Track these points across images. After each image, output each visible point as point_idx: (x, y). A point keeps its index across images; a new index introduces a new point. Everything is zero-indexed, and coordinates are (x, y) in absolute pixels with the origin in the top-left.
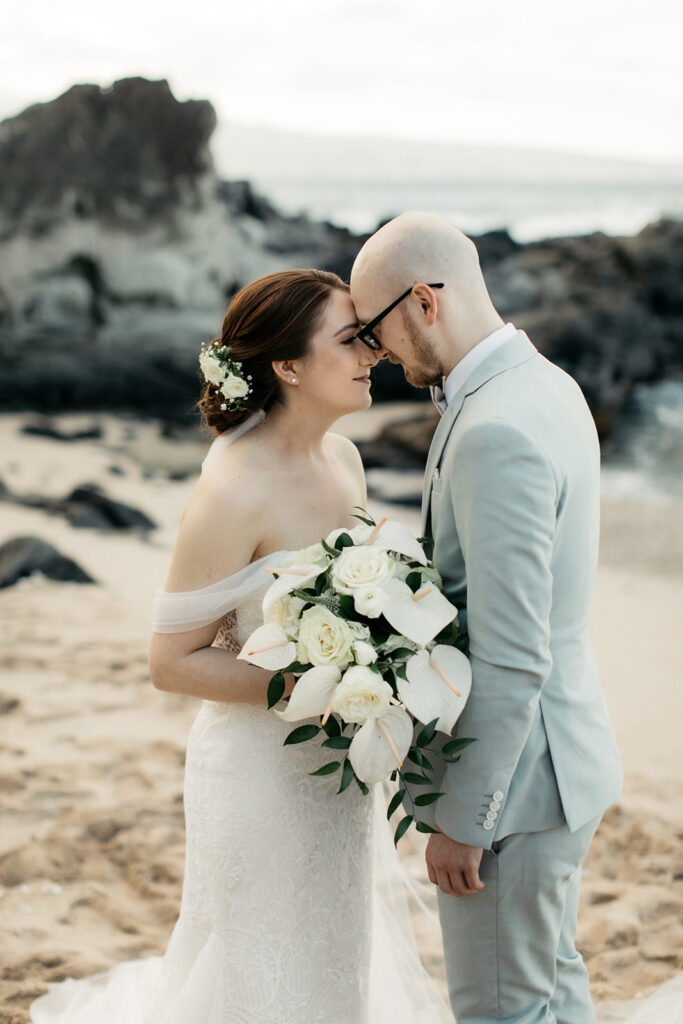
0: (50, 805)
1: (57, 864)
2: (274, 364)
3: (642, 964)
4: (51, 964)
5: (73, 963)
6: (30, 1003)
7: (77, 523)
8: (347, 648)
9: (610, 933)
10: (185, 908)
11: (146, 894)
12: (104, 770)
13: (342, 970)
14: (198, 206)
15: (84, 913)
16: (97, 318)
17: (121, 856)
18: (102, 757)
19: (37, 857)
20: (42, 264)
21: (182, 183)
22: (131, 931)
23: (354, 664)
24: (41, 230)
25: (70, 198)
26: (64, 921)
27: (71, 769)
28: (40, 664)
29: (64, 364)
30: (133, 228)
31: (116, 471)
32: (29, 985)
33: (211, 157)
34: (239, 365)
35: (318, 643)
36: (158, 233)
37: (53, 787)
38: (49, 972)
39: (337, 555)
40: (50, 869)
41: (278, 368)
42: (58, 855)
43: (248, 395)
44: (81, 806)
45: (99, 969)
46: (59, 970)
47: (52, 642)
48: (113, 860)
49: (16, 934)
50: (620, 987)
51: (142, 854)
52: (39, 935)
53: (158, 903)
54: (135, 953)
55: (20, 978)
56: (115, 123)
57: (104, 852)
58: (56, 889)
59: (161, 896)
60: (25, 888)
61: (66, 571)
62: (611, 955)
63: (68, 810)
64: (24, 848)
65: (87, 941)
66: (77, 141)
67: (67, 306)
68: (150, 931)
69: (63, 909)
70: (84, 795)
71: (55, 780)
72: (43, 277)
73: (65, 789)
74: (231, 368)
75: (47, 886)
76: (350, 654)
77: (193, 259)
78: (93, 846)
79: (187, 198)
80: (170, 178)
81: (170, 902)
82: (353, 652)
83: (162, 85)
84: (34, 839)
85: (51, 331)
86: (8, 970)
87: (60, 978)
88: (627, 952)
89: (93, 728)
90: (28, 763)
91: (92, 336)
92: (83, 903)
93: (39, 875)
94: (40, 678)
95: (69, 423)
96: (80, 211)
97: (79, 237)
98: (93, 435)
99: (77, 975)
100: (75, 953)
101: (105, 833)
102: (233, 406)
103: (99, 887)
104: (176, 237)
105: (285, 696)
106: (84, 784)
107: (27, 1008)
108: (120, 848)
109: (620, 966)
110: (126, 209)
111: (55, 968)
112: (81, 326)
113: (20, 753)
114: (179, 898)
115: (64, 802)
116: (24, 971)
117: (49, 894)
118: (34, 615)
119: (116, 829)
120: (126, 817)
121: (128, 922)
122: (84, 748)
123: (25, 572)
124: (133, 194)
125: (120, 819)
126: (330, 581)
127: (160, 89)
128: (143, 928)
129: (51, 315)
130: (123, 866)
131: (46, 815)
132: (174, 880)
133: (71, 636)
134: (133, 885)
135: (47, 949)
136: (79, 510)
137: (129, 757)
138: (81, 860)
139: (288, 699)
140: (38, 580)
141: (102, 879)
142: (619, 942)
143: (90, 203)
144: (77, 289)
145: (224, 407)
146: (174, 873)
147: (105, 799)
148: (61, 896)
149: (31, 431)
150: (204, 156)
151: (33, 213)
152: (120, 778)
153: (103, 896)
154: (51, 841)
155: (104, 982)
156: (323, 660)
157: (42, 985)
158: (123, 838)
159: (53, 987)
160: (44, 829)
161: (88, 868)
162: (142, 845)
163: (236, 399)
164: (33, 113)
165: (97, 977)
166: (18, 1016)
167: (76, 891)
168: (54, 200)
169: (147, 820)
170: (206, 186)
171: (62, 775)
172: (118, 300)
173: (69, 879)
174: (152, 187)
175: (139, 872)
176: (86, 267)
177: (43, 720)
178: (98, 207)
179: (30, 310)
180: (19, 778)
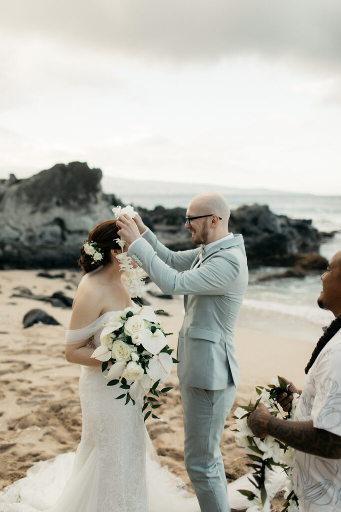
0: (39, 400)
1: (40, 420)
2: (111, 250)
3: (237, 449)
4: (35, 456)
5: (43, 455)
6: (27, 470)
7: (55, 305)
8: (129, 355)
9: (226, 439)
10: (83, 434)
11: (70, 430)
12: (58, 387)
13: (138, 455)
14: (96, 202)
15: (48, 437)
16: (63, 238)
17: (62, 417)
18: (58, 383)
19: (33, 418)
20: (46, 221)
21: (91, 195)
22: (64, 443)
23: (131, 360)
24: (45, 210)
25: (55, 200)
26: (41, 440)
27: (46, 387)
28: (39, 352)
29: (52, 253)
30: (75, 209)
31: (69, 288)
32: (27, 463)
33: (101, 186)
34: (100, 249)
35: (118, 353)
36: (83, 211)
37: (41, 394)
38: (34, 458)
39: (126, 320)
40: (38, 422)
41: (112, 251)
42: (40, 417)
43: (102, 260)
44: (49, 400)
45: (52, 457)
46: (38, 457)
47: (44, 344)
48: (59, 418)
49: (24, 445)
50: (229, 457)
51: (69, 416)
52: (32, 445)
53: (74, 433)
54: (64, 451)
55: (24, 461)
56: (69, 176)
57: (56, 415)
58: (39, 429)
59: (75, 431)
60: (28, 429)
61: (50, 321)
62: (226, 446)
63: (45, 401)
64: (29, 415)
65: (48, 447)
66: (57, 182)
67: (53, 234)
68: (70, 443)
69: (41, 436)
70: (51, 396)
71: (41, 391)
72: (45, 225)
73: (45, 394)
74: (97, 250)
75: (36, 428)
76: (130, 357)
77: (95, 219)
78: (53, 413)
79: (93, 200)
80: (87, 194)
81: (78, 432)
82: (131, 357)
83: (85, 164)
84: (32, 412)
85: (48, 242)
86: (20, 458)
87: (38, 461)
88: (232, 445)
89: (55, 373)
90: (32, 386)
91: (61, 244)
92: (48, 433)
93: (34, 425)
94: (39, 357)
95: (53, 273)
96: (58, 204)
97: (57, 212)
98: (62, 276)
99: (44, 459)
100: (44, 451)
101: (57, 409)
102: (96, 263)
103: (53, 428)
104: (89, 212)
105: (108, 368)
106: (51, 393)
107: (26, 472)
108: (62, 414)
109: (229, 450)
110: (72, 203)
111: (37, 457)
112: (58, 240)
113: (30, 382)
114: (81, 431)
115: (43, 399)
116: (26, 458)
117: (36, 431)
118: (38, 335)
119: (61, 407)
120: (65, 403)
121: (63, 440)
122: (52, 380)
123: (36, 322)
124: (75, 198)
125: (62, 404)
126: (124, 330)
127: (84, 165)
128: (68, 442)
129: (48, 237)
130: (63, 420)
131: (38, 403)
132: (79, 425)
133: (50, 342)
134: (66, 427)
135: (34, 450)
136: (56, 301)
137: (67, 383)
138: (48, 419)
139: (109, 370)
140: (40, 324)
141: (55, 425)
142: (229, 442)
143: (61, 201)
144: (57, 229)
145: (93, 263)
146: (80, 422)
147: (58, 397)
148: (41, 431)
149: (41, 275)
150: (99, 186)
151: (42, 205)
152: (63, 390)
153: (55, 431)
154: (38, 412)
155: (53, 461)
156: (120, 359)
157: (31, 463)
158: (63, 411)
159: (35, 463)
160: (36, 408)
161: (51, 421)
162: (69, 413)
163: (98, 261)
164: (43, 173)
165: (52, 459)
166: (22, 474)
167: (46, 430)
168: (49, 200)
169: (71, 404)
170: (99, 195)
171: (43, 389)
172: (70, 232)
173: (44, 425)
174: (81, 196)
175: (68, 422)
176: (60, 222)
177: (38, 371)
178: (64, 202)
179: (41, 236)
180: (29, 391)
